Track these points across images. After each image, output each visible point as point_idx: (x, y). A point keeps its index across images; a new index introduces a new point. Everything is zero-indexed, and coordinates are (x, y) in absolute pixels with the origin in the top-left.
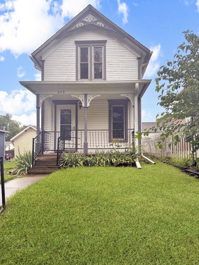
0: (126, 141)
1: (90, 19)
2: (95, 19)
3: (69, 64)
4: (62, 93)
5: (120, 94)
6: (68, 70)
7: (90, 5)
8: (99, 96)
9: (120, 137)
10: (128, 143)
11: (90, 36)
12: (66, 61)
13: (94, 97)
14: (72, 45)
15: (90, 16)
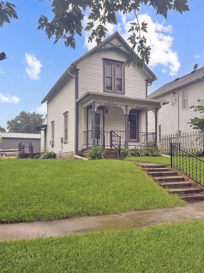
0: (138, 141)
2: (119, 44)
3: (98, 76)
4: (111, 103)
5: (148, 108)
6: (97, 81)
7: (117, 32)
9: (133, 138)
10: (140, 143)
11: (114, 55)
12: (96, 73)
13: (132, 108)
14: (100, 60)
15: (116, 40)
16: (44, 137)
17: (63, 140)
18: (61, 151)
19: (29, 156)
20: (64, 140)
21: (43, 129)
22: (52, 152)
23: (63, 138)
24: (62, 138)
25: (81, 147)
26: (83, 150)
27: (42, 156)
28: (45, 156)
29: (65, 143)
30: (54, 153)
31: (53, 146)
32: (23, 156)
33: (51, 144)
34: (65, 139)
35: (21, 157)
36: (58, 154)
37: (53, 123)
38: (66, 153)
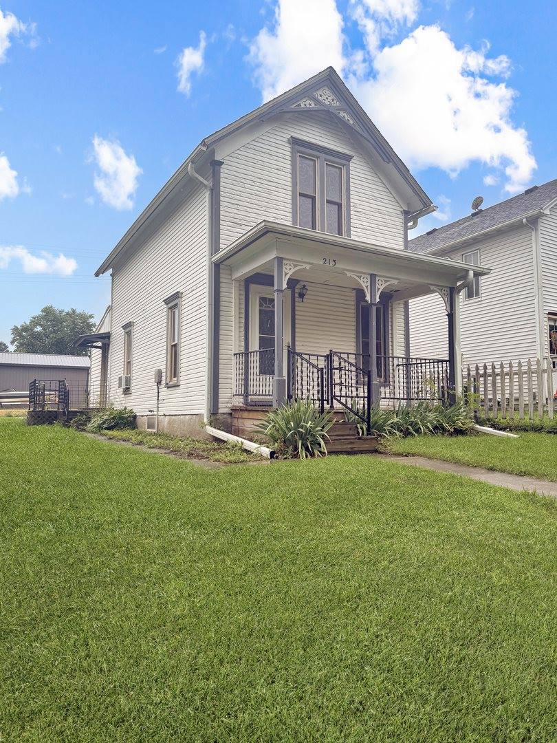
0: (385, 381)
1: (326, 97)
2: (337, 103)
3: (277, 189)
4: (331, 264)
5: (431, 284)
6: (274, 202)
7: (331, 67)
8: (396, 282)
10: (391, 388)
12: (271, 179)
13: (387, 284)
14: (283, 143)
15: (328, 92)
16: (100, 367)
17: (164, 378)
18: (155, 410)
19: (56, 418)
20: (166, 376)
21: (99, 344)
22: (125, 408)
23: (164, 371)
24: (159, 373)
25: (228, 403)
26: (234, 410)
27: (96, 421)
28: (104, 423)
29: (168, 388)
30: (131, 411)
31: (127, 391)
32: (40, 417)
33: (124, 386)
34: (168, 375)
35: (36, 422)
36: (142, 416)
37: (128, 329)
38: (173, 417)
